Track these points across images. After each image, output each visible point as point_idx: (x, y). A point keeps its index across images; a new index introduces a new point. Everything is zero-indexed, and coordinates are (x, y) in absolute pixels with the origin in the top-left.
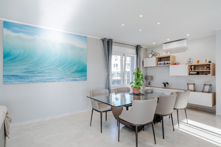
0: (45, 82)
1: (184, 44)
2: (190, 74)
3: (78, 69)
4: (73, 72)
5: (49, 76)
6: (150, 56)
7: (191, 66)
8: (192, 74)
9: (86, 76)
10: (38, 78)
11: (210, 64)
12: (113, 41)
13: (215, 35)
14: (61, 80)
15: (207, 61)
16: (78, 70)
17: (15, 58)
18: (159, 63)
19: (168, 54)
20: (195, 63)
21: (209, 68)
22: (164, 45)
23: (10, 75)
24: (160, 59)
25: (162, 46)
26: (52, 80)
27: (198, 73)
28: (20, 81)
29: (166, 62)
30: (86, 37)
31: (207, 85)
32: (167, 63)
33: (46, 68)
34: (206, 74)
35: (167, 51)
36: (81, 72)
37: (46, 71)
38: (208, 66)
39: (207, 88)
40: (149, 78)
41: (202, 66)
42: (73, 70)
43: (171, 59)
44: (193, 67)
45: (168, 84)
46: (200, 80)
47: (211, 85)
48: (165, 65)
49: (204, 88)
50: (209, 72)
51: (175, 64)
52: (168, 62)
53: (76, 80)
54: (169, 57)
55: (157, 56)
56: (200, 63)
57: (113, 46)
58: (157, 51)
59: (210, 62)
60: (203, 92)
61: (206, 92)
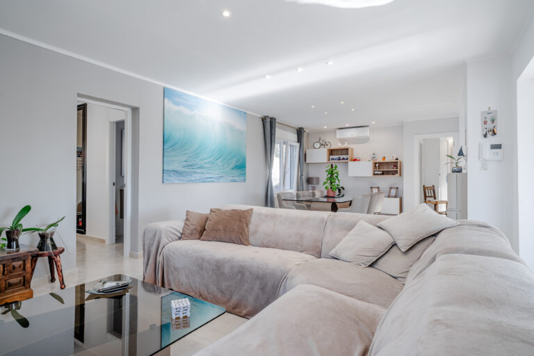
0: (204, 182)
1: (366, 133)
2: (374, 174)
3: (237, 164)
4: (233, 169)
5: (208, 173)
6: (317, 145)
7: (376, 163)
8: (377, 174)
9: (245, 174)
10: (197, 176)
11: (397, 162)
12: (277, 121)
13: (402, 126)
14: (220, 180)
15: (395, 158)
16: (237, 166)
17: (176, 144)
18: (331, 157)
19: (346, 146)
20: (380, 160)
21: (396, 166)
22: (338, 131)
23: (170, 169)
24: (331, 152)
25: (335, 132)
26: (212, 179)
27: (383, 173)
28: (180, 180)
29: (342, 157)
30: (245, 113)
31: (394, 188)
32: (343, 159)
33: (205, 161)
34: (393, 174)
35: (342, 141)
36: (239, 168)
37: (205, 166)
38: (395, 164)
39: (393, 192)
40: (315, 181)
41: (387, 163)
42: (232, 165)
43: (350, 152)
44: (377, 165)
45: (343, 189)
46: (385, 182)
47: (397, 188)
48: (341, 161)
49: (390, 192)
50: (396, 172)
51: (355, 160)
52: (345, 157)
53: (235, 181)
54: (347, 149)
55: (328, 147)
56: (387, 160)
57: (277, 129)
58: (328, 139)
59: (397, 159)
60: (389, 197)
61: (392, 197)
